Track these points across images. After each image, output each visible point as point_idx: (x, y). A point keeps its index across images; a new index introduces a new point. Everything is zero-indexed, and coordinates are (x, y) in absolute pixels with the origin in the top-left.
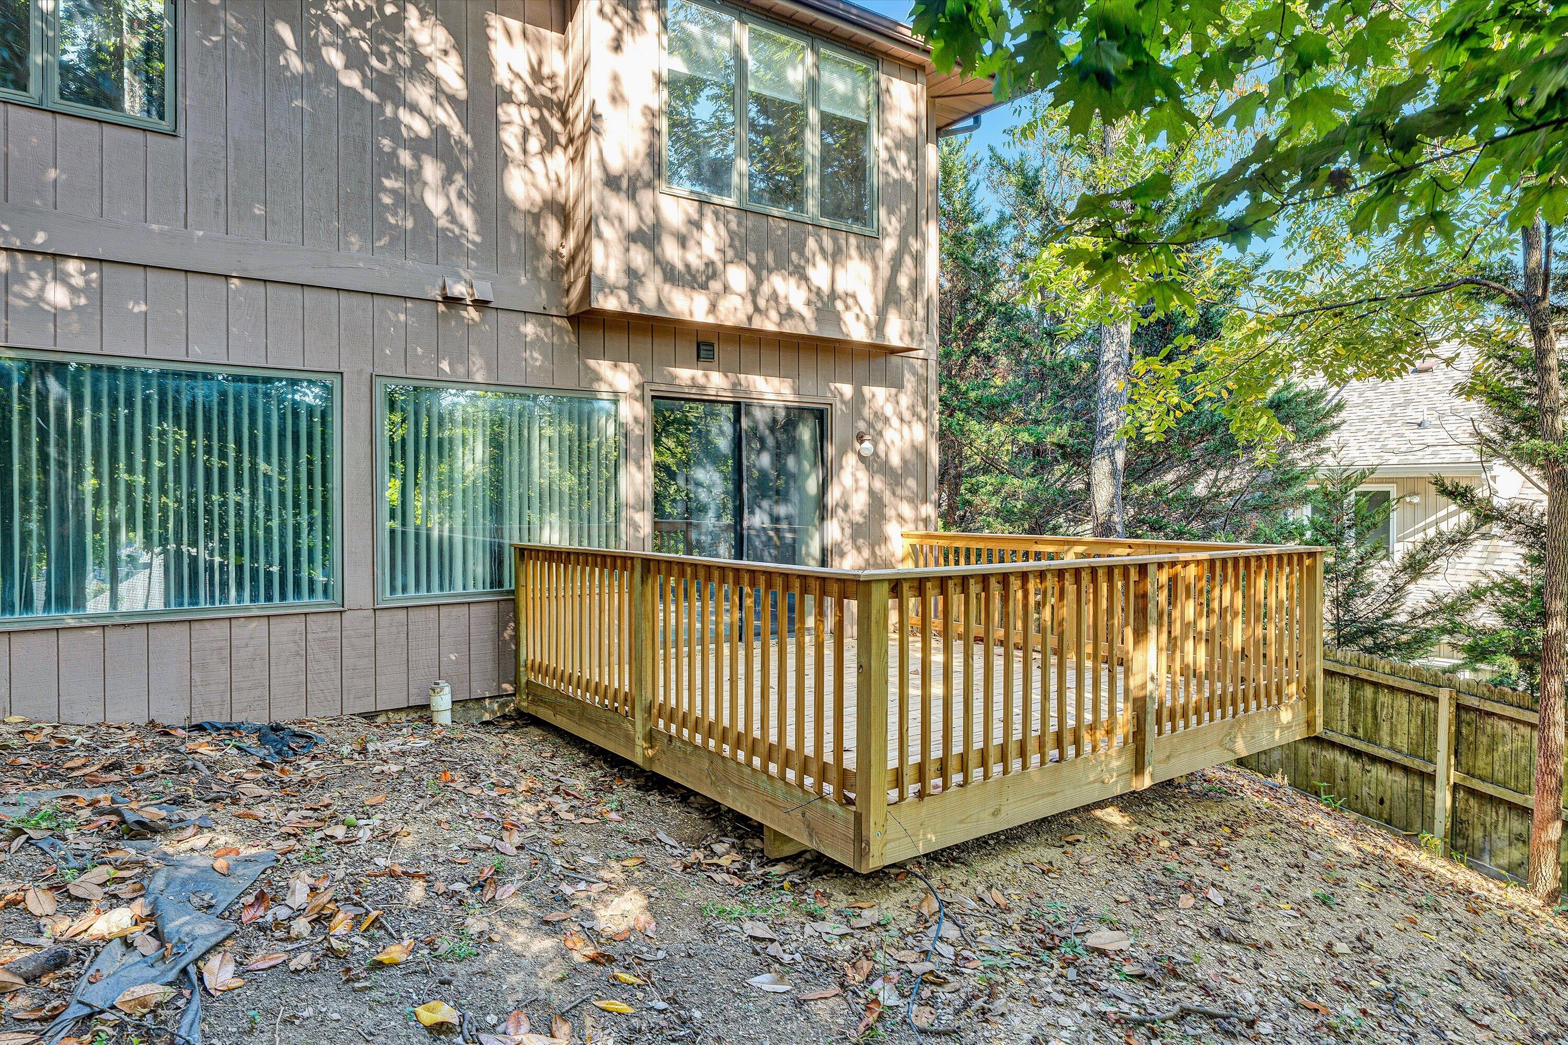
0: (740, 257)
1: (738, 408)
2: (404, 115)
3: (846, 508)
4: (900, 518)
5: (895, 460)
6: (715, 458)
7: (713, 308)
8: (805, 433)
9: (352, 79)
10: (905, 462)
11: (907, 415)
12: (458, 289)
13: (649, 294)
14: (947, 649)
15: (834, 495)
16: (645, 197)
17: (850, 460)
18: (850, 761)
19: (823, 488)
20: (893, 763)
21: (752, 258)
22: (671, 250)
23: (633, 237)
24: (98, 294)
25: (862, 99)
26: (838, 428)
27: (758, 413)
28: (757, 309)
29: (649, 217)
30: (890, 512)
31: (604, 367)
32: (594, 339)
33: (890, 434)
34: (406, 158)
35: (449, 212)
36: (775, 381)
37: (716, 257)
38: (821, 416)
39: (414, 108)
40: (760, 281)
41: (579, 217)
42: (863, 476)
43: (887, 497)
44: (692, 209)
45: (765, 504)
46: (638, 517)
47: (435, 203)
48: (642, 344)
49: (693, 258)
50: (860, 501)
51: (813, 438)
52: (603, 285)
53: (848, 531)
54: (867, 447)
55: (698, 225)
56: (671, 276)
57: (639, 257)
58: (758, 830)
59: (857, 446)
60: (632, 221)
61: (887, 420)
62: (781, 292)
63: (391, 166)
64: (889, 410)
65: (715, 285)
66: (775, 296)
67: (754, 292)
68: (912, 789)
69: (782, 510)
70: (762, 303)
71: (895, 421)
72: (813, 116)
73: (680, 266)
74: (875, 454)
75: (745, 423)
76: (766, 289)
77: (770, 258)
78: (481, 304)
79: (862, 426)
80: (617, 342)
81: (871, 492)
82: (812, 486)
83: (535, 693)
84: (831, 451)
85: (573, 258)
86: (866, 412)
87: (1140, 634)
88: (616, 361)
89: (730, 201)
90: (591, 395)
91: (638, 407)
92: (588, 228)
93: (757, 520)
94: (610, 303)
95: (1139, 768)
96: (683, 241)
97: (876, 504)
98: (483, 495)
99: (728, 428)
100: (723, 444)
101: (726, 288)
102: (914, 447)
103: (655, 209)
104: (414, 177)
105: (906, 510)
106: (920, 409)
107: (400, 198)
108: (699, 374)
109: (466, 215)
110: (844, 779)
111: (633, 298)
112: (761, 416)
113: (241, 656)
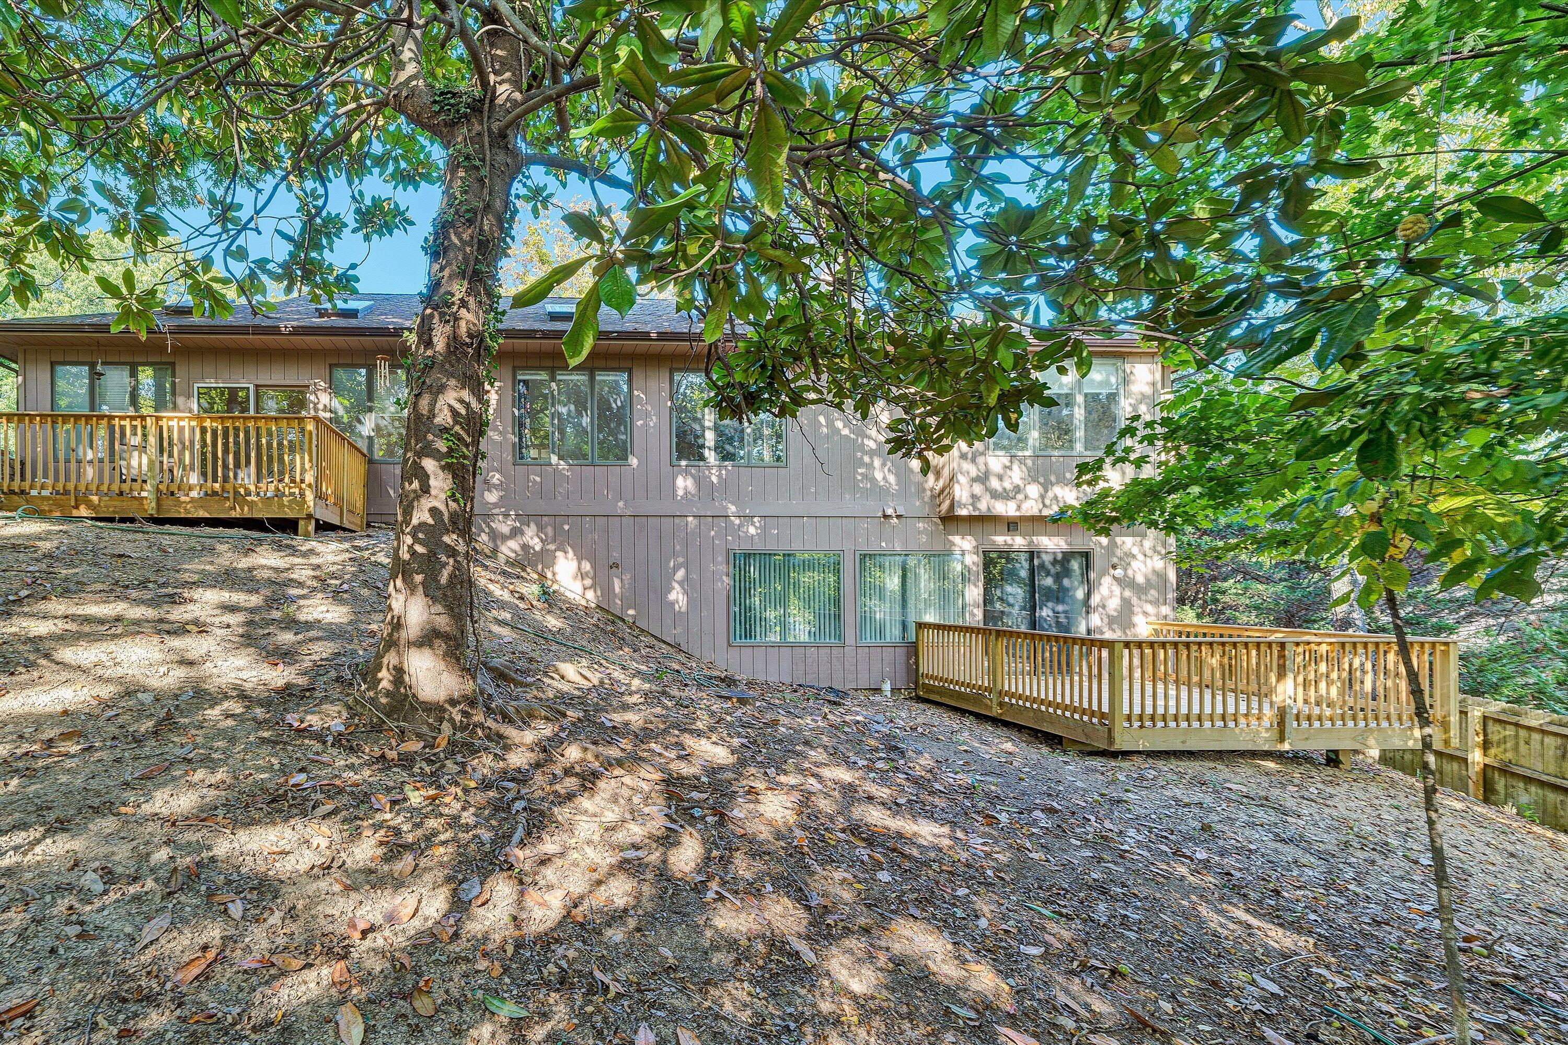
0: (1035, 480)
1: (1032, 555)
2: (866, 441)
3: (1104, 607)
4: (1146, 614)
5: (1140, 579)
6: (1019, 581)
7: (1019, 508)
8: (1075, 565)
9: (846, 432)
10: (1148, 580)
11: (1149, 553)
12: (890, 511)
13: (983, 506)
14: (1178, 689)
15: (1095, 600)
16: (981, 460)
17: (1107, 581)
18: (1105, 709)
19: (1088, 595)
20: (1126, 710)
21: (1041, 480)
22: (994, 483)
23: (974, 480)
24: (764, 528)
25: (1113, 380)
26: (1098, 561)
27: (1044, 556)
28: (1044, 505)
29: (982, 468)
30: (1136, 609)
31: (957, 539)
32: (953, 527)
33: (1135, 565)
34: (867, 459)
35: (884, 478)
36: (1056, 539)
37: (1020, 483)
38: (1086, 556)
39: (870, 438)
40: (1046, 491)
41: (946, 473)
42: (1117, 590)
43: (1135, 601)
44: (1006, 461)
45: (1050, 604)
46: (975, 611)
47: (878, 475)
48: (978, 527)
49: (1007, 485)
50: (1114, 604)
51: (1081, 568)
52: (960, 505)
53: (1106, 620)
54: (1119, 572)
55: (1010, 468)
56: (995, 495)
57: (978, 489)
58: (1060, 739)
59: (1112, 571)
60: (974, 472)
61: (1134, 556)
62: (1060, 495)
63: (862, 464)
64: (1135, 550)
65: (1020, 497)
66: (1056, 498)
67: (1043, 497)
68: (1136, 724)
69: (1060, 608)
70: (1047, 502)
71: (1140, 557)
72: (1080, 399)
73: (1000, 489)
74: (1126, 575)
75: (1036, 562)
76: (1050, 494)
77: (1053, 478)
78: (898, 517)
79: (1115, 560)
80: (964, 527)
81: (1123, 599)
82: (1080, 594)
83: (929, 689)
84: (1092, 575)
85: (942, 491)
86: (1119, 552)
87: (1281, 675)
88: (963, 536)
89: (1027, 453)
90: (949, 553)
91: (975, 558)
92: (951, 480)
93: (1045, 612)
94: (964, 512)
95: (1282, 739)
96: (1000, 478)
97: (1126, 605)
98: (898, 597)
99: (1026, 565)
100: (1024, 574)
101: (1026, 497)
102: (1154, 571)
103: (986, 464)
104: (870, 466)
105: (1149, 608)
106: (1159, 548)
107: (865, 476)
108: (1009, 539)
109: (892, 479)
110: (1103, 715)
111: (975, 508)
112: (1047, 558)
113: (809, 660)
